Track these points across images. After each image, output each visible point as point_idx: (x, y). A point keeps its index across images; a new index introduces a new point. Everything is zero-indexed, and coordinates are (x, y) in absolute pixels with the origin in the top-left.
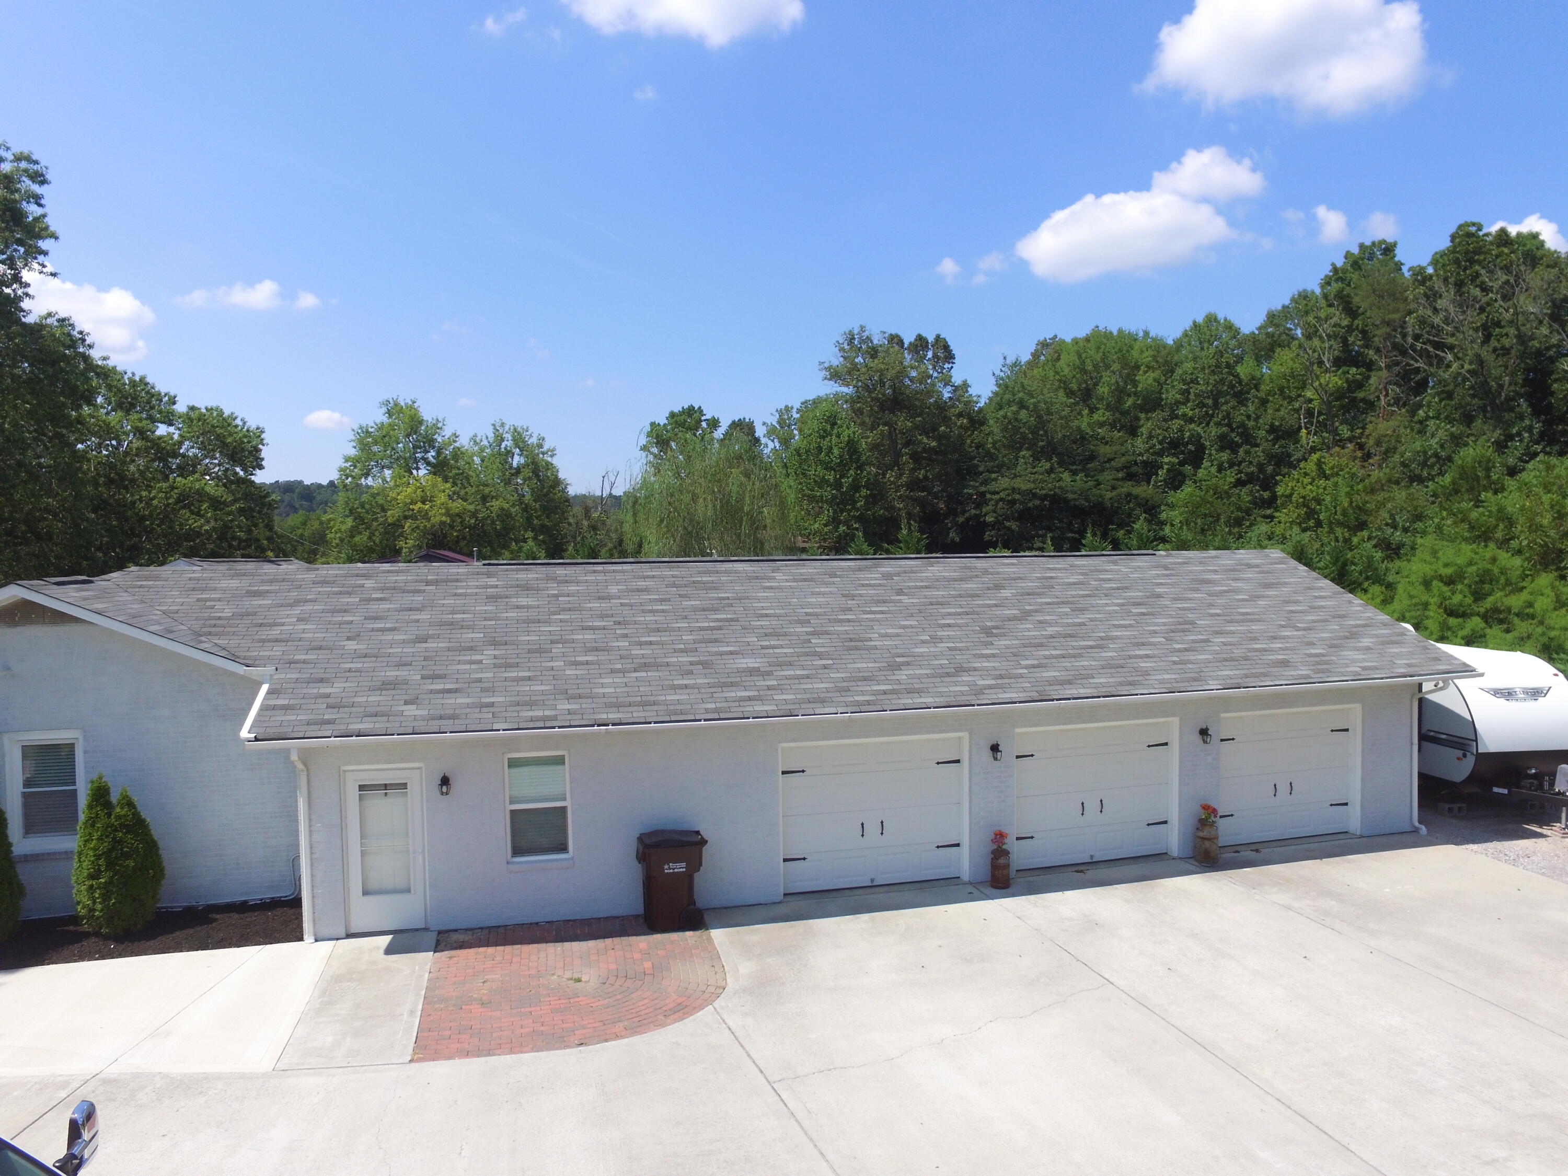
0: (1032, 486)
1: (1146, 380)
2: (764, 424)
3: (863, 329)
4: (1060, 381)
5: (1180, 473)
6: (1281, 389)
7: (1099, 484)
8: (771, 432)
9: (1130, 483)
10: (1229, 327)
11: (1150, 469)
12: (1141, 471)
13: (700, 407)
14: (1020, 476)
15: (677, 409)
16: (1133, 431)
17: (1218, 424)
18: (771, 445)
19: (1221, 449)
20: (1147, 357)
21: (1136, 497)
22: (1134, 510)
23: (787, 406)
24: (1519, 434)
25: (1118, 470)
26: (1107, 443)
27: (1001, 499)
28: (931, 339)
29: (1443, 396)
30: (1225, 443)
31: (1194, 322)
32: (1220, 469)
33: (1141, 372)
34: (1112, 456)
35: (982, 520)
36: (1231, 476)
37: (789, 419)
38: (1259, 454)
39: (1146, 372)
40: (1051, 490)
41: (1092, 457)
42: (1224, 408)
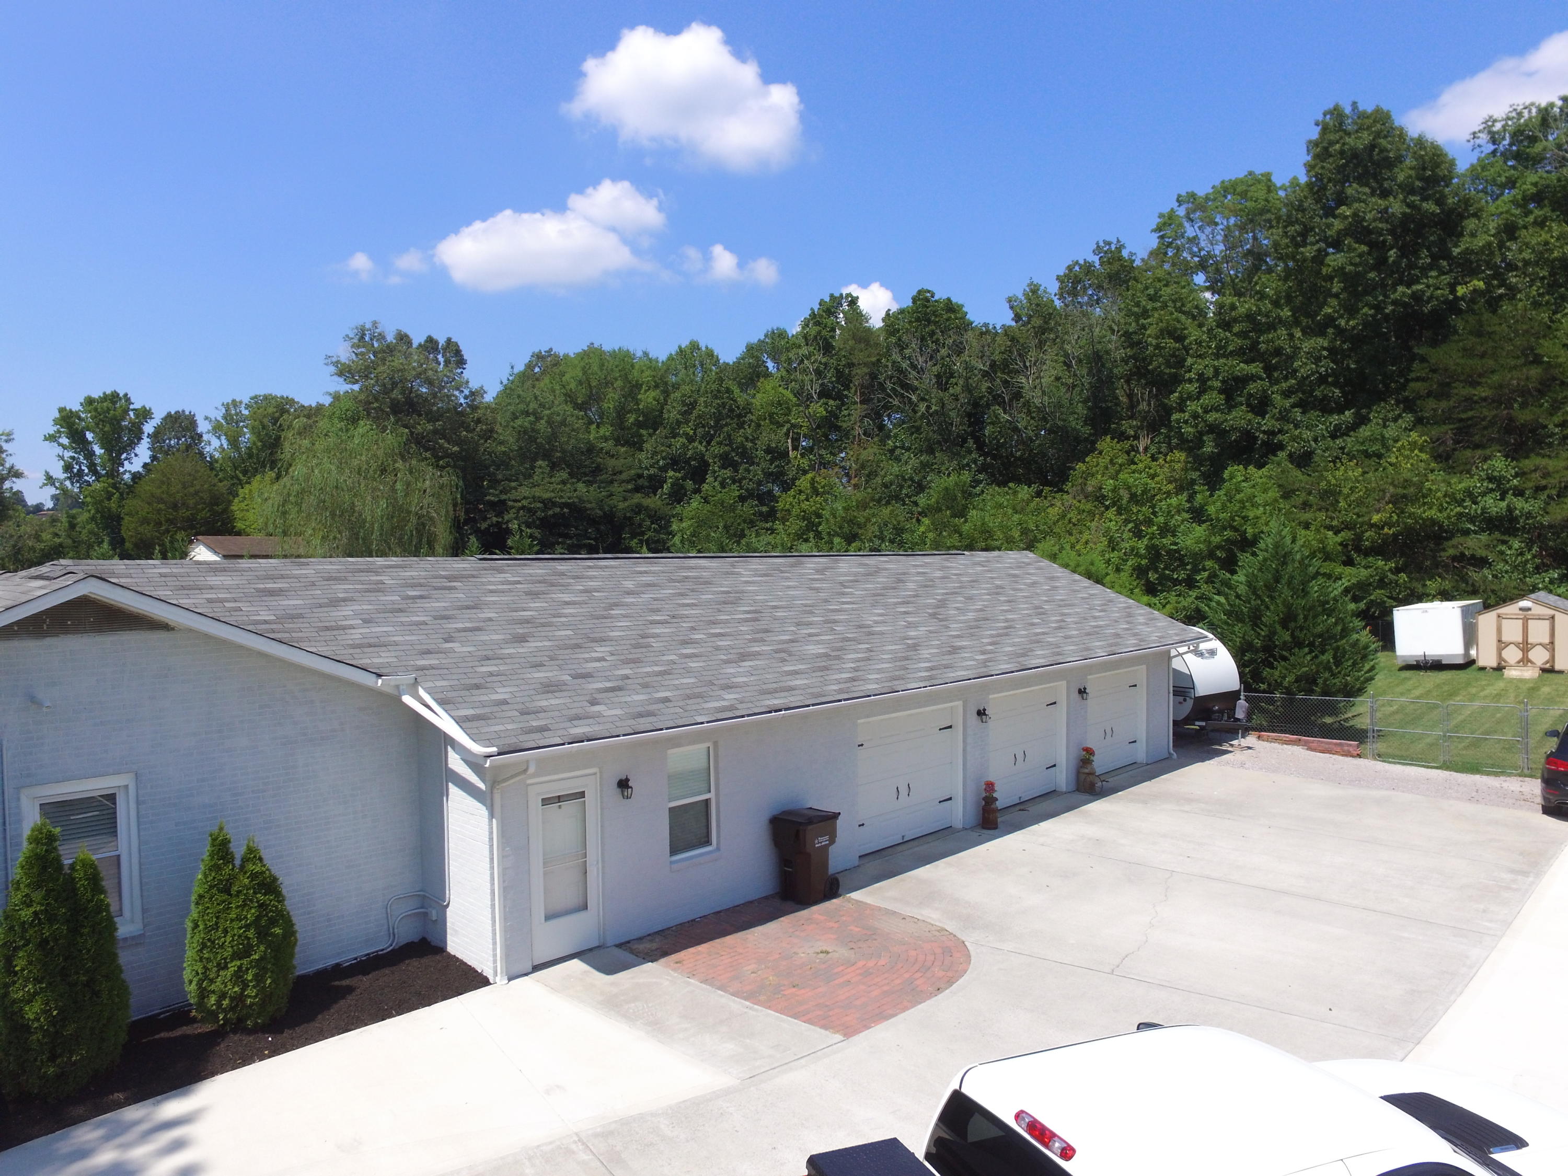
0: (553, 495)
1: (648, 398)
2: (206, 418)
3: (375, 324)
4: (565, 395)
5: (682, 487)
6: (771, 415)
7: (612, 495)
8: (217, 429)
9: (639, 495)
10: (710, 354)
11: (655, 484)
12: (646, 484)
13: (126, 395)
14: (538, 486)
15: (96, 394)
16: (637, 445)
17: (720, 443)
18: (215, 443)
19: (723, 467)
20: (647, 376)
21: (647, 508)
22: (644, 520)
23: (234, 401)
24: (968, 465)
25: (628, 482)
26: (613, 456)
27: (523, 508)
28: (442, 342)
29: (913, 430)
30: (727, 462)
31: (680, 347)
32: (723, 485)
33: (642, 391)
34: (621, 469)
35: (504, 526)
36: (735, 491)
37: (237, 414)
38: (757, 471)
39: (646, 391)
40: (569, 498)
41: (598, 470)
42: (725, 429)
